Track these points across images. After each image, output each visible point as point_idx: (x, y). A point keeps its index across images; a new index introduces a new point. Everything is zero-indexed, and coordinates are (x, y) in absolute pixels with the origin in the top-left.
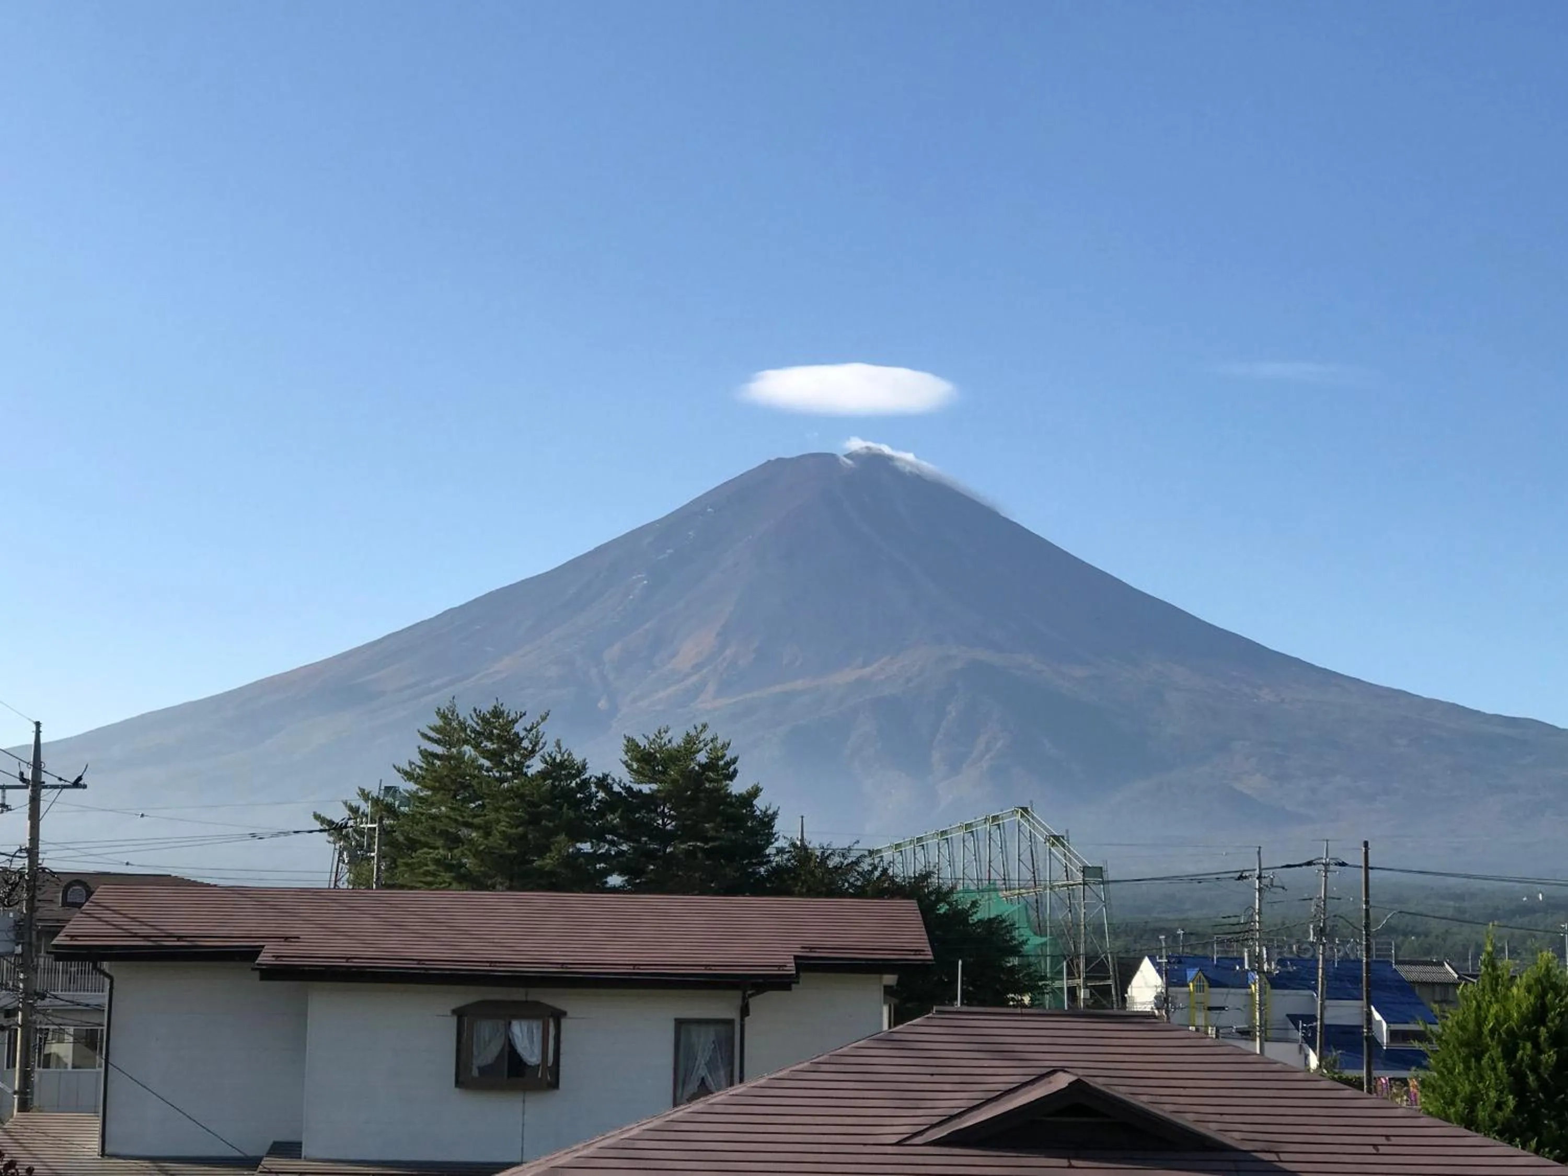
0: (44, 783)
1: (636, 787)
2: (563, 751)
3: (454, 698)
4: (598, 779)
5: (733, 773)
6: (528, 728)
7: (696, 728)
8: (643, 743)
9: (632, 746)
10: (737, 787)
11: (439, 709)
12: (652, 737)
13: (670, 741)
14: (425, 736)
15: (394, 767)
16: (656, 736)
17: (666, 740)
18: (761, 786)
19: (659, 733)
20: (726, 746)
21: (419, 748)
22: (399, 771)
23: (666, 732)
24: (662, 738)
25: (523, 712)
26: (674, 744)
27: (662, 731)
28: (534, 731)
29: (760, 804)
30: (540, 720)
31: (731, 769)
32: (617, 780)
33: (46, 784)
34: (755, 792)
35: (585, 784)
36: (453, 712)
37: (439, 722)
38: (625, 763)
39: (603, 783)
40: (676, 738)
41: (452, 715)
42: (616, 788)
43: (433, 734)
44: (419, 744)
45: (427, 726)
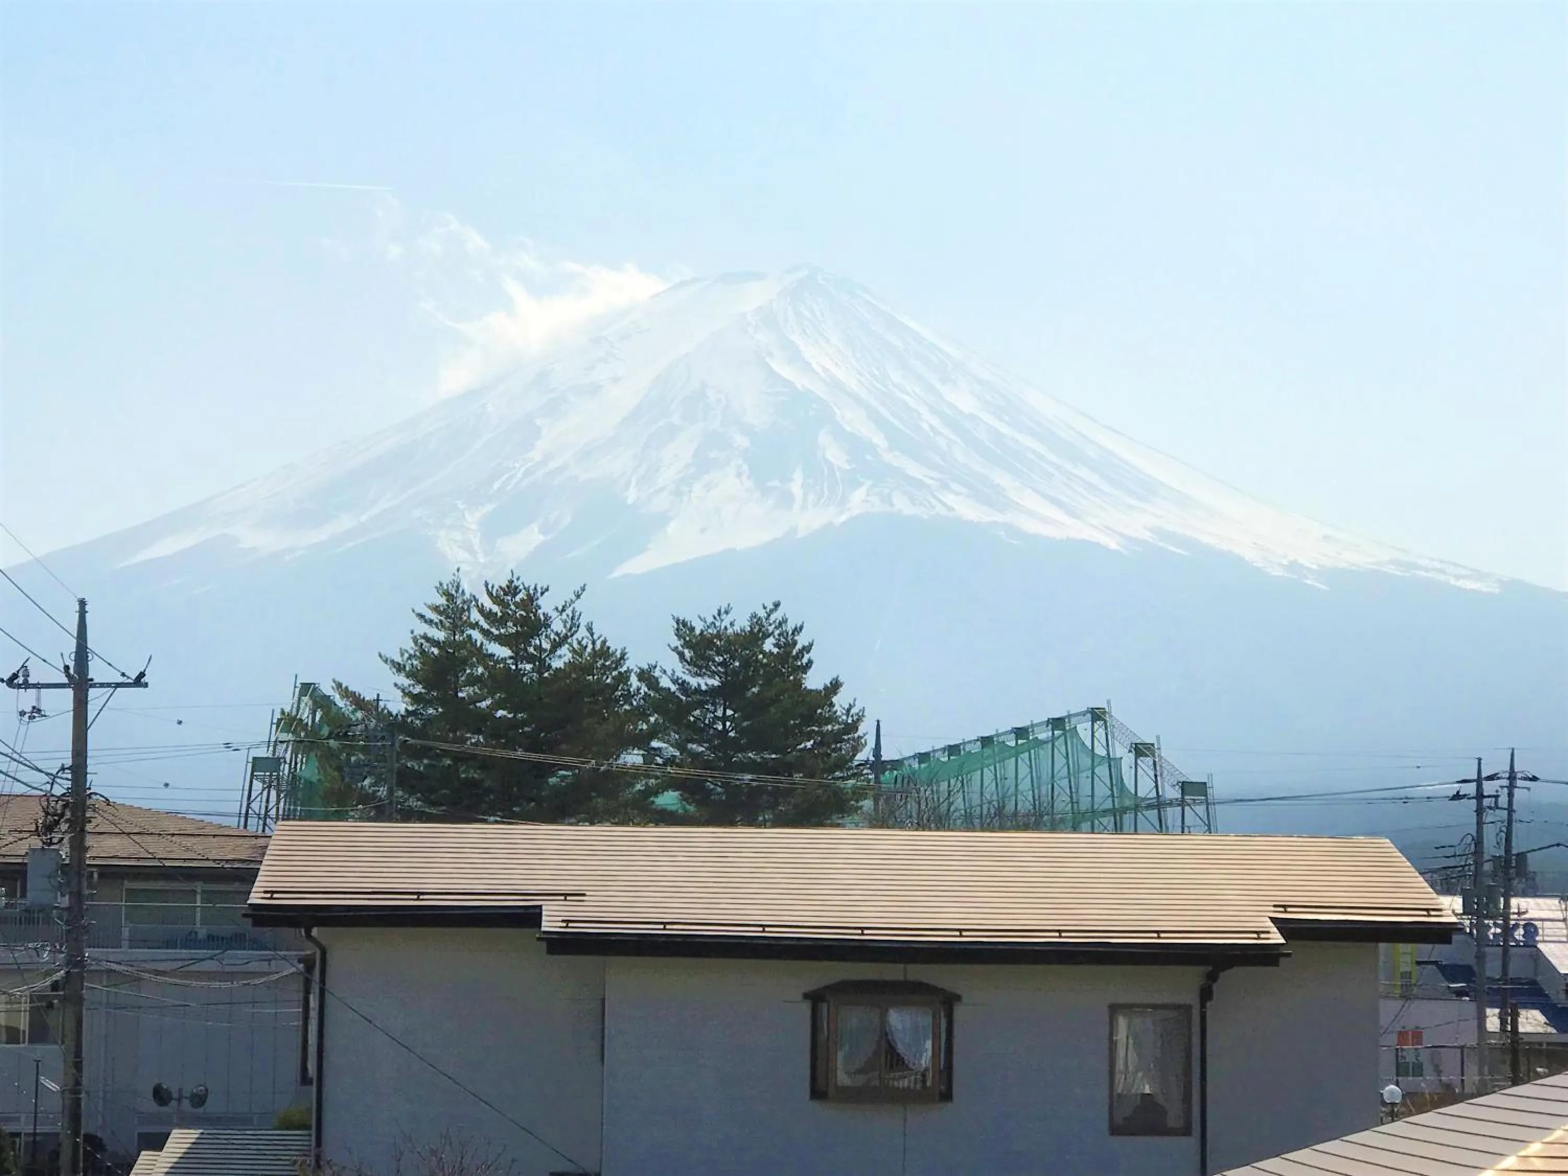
0: (92, 680)
1: (693, 682)
2: (595, 637)
3: (458, 570)
4: (642, 671)
5: (807, 664)
6: (560, 608)
7: (765, 608)
8: (699, 627)
9: (683, 628)
10: (814, 681)
11: (441, 584)
12: (710, 620)
13: (732, 624)
14: (421, 616)
15: (380, 656)
16: (715, 618)
17: (726, 623)
18: (841, 679)
19: (719, 615)
20: (798, 630)
21: (412, 632)
22: (386, 661)
23: (727, 612)
24: (722, 620)
25: (545, 587)
26: (737, 628)
27: (723, 611)
28: (569, 611)
29: (840, 701)
30: (574, 598)
31: (805, 660)
32: (669, 672)
33: (95, 681)
34: (835, 687)
35: (623, 678)
36: (458, 587)
37: (442, 601)
38: (675, 649)
39: (646, 676)
40: (740, 622)
41: (457, 591)
42: (665, 682)
44: (412, 628)
45: (425, 604)
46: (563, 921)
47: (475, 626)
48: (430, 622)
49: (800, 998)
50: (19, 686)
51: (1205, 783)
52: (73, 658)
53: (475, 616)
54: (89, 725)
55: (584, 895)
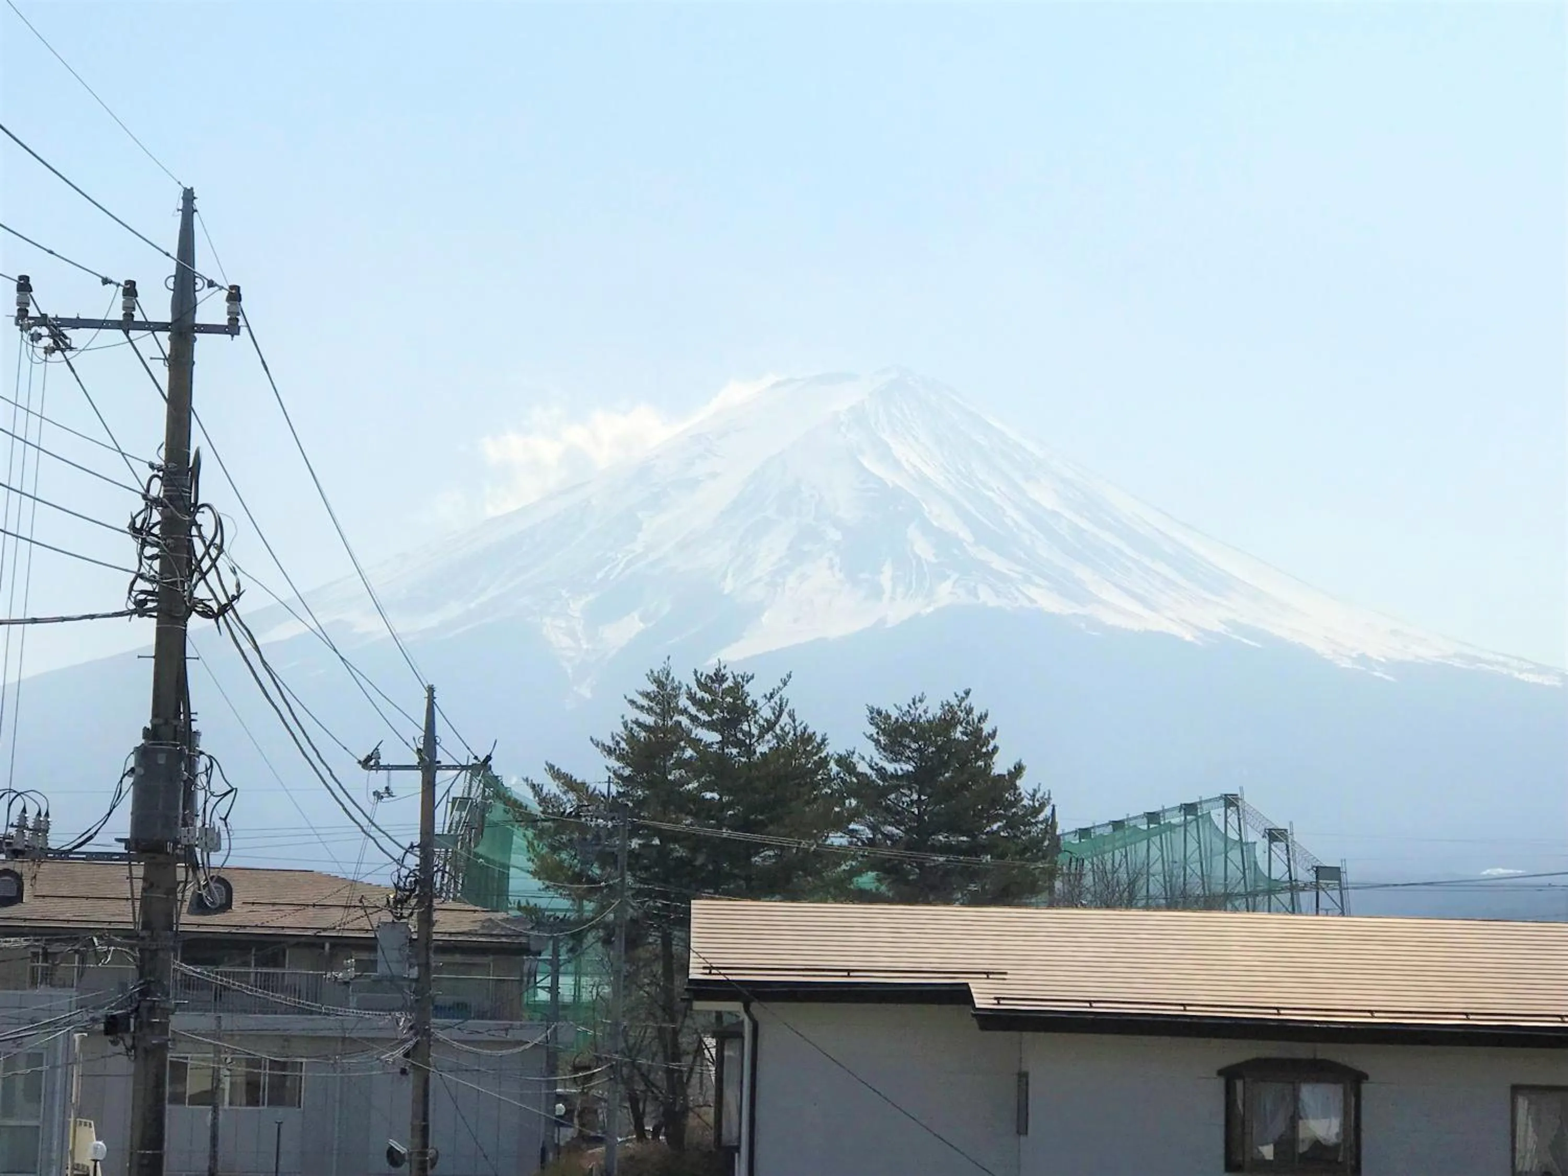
0: (439, 762)
1: (890, 768)
2: (797, 723)
3: (669, 658)
4: (840, 756)
5: (992, 750)
6: (768, 696)
7: (957, 696)
8: (894, 714)
9: (877, 716)
10: (1001, 766)
11: (652, 672)
12: (906, 708)
13: (925, 712)
14: (632, 702)
15: (592, 739)
16: (910, 706)
17: (920, 711)
18: (1024, 763)
19: (914, 703)
20: (983, 718)
21: (623, 717)
22: (597, 745)
23: (921, 701)
24: (917, 709)
25: (750, 675)
26: (930, 716)
27: (917, 699)
28: (776, 698)
29: (1025, 785)
30: (781, 685)
31: (990, 748)
32: (867, 759)
33: (442, 764)
34: (1019, 770)
35: (824, 762)
36: (668, 674)
37: (652, 688)
38: (870, 737)
39: (845, 762)
40: (932, 710)
41: (667, 679)
42: (862, 768)
43: (645, 702)
44: (624, 713)
45: (637, 691)
46: (996, 998)
47: (685, 712)
48: (642, 708)
49: (1214, 1075)
50: (371, 768)
51: (1338, 868)
52: (422, 742)
53: (683, 702)
54: (436, 805)
55: (1005, 973)
